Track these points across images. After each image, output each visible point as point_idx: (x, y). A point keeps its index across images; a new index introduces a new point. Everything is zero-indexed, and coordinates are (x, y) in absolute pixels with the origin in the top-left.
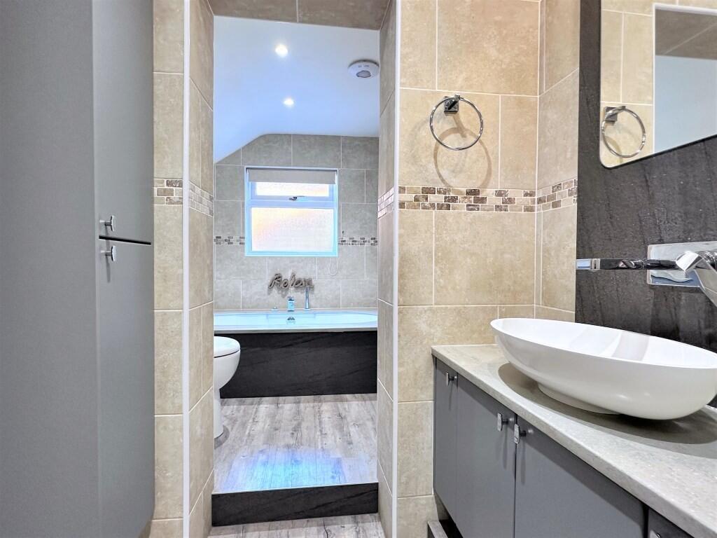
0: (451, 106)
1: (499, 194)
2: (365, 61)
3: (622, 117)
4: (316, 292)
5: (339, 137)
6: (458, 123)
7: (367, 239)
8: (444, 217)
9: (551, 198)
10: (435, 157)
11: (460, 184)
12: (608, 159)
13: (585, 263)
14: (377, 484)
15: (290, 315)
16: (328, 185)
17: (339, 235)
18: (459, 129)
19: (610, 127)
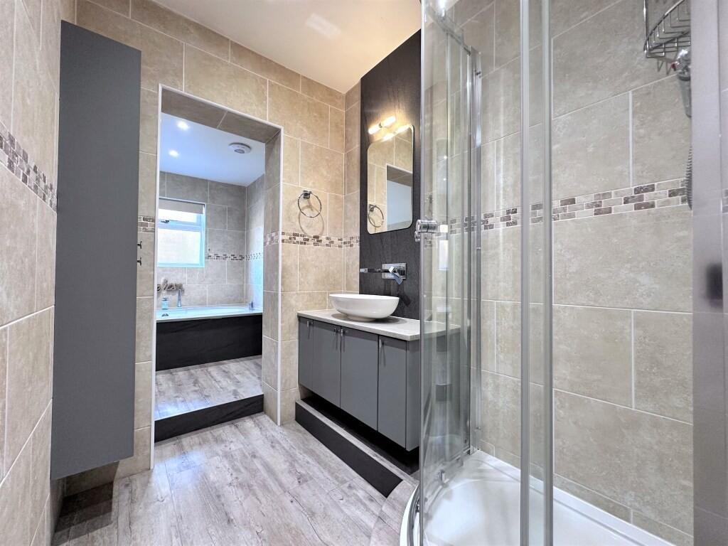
0: (307, 195)
1: (328, 239)
2: (242, 144)
3: (375, 209)
4: (186, 294)
5: (207, 181)
6: (309, 203)
7: (228, 255)
8: (303, 248)
9: (349, 242)
10: (299, 218)
11: (311, 233)
12: (371, 230)
13: (362, 270)
14: (263, 395)
15: (165, 312)
16: (195, 214)
17: (206, 252)
18: (310, 206)
19: (371, 213)
